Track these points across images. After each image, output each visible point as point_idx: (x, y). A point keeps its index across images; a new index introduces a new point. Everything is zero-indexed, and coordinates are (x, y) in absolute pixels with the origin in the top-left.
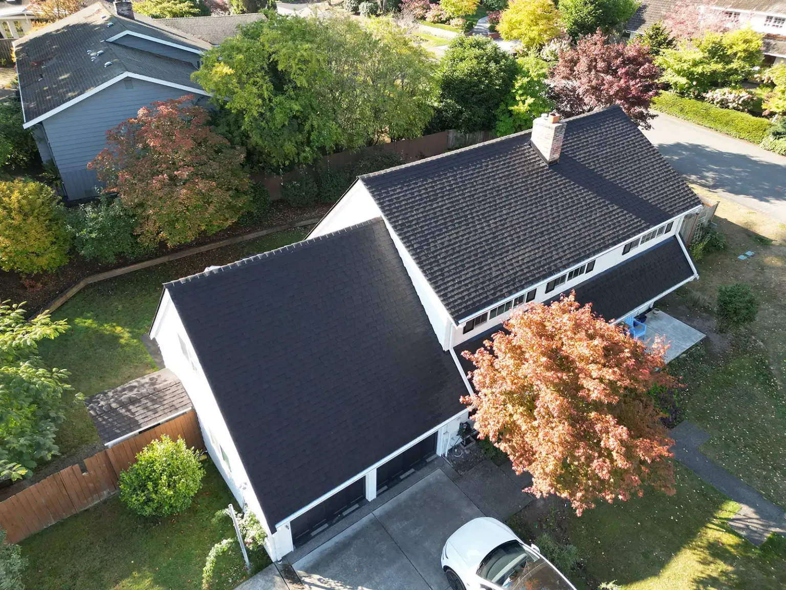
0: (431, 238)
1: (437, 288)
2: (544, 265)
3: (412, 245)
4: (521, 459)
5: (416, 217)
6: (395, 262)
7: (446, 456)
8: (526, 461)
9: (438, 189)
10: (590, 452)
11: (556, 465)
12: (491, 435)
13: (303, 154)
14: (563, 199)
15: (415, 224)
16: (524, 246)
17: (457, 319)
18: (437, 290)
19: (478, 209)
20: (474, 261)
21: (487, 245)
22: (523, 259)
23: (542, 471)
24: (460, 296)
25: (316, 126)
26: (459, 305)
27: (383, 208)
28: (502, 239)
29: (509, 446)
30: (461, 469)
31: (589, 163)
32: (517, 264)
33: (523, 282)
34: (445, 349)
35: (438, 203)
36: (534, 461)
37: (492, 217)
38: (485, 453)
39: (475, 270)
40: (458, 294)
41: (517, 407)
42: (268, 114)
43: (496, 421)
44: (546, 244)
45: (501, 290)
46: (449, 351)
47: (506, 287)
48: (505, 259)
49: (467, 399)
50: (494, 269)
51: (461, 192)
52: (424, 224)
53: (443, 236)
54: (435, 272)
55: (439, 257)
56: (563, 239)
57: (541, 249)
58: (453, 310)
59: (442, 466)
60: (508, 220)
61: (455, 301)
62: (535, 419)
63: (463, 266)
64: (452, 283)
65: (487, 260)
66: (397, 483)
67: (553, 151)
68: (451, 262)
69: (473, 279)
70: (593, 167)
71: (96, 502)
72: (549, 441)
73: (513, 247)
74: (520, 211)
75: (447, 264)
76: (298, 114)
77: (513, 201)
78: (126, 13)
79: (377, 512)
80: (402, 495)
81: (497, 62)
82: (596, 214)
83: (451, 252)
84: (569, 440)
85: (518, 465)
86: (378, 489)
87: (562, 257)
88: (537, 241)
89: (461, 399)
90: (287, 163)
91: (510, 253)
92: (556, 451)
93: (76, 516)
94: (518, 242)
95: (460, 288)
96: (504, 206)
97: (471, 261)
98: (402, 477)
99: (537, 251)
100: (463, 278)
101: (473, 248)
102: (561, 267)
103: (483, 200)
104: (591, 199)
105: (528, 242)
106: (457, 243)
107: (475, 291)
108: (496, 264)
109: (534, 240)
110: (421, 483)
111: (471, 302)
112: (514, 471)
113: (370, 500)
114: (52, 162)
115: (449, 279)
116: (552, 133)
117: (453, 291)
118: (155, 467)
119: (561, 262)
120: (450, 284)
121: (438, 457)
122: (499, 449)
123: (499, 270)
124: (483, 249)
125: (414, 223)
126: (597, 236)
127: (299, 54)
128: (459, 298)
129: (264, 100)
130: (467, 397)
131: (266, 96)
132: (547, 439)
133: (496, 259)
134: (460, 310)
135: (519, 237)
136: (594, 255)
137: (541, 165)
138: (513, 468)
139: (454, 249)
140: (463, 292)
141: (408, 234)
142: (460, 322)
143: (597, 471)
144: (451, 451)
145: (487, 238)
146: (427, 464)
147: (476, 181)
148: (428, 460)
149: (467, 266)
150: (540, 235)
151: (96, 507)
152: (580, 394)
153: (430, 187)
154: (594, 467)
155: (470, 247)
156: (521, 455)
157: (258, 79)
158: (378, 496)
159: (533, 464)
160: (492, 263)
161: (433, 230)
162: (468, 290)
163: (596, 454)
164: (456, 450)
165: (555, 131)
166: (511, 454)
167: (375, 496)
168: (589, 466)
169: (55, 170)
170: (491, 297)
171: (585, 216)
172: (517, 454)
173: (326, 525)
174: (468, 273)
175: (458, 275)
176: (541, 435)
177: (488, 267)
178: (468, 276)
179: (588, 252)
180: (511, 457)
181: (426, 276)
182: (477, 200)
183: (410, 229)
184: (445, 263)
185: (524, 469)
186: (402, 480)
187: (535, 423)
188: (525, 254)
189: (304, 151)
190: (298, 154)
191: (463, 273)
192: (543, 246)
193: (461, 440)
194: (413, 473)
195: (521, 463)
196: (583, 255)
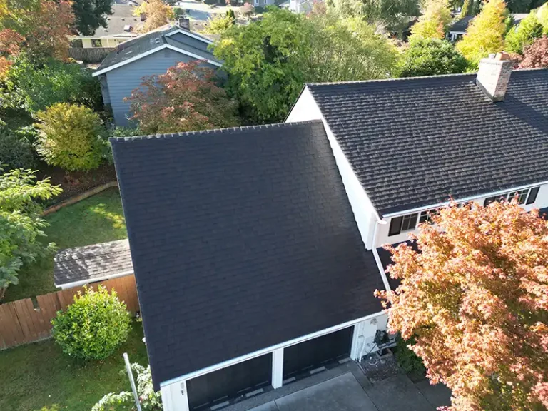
0: (366, 140)
1: (364, 182)
2: (482, 181)
3: (346, 143)
4: (438, 367)
5: (353, 121)
6: (328, 160)
7: (360, 361)
8: (444, 370)
9: (380, 104)
10: (532, 371)
11: (482, 382)
12: (403, 331)
13: (281, 110)
14: (507, 129)
15: (352, 127)
16: (462, 162)
17: (381, 213)
18: (364, 183)
19: (417, 124)
20: (407, 165)
21: (423, 155)
22: (459, 173)
23: (463, 385)
24: (388, 192)
25: (294, 89)
26: (385, 200)
27: (323, 110)
28: (439, 152)
29: (425, 350)
30: (373, 378)
31: (536, 106)
32: (453, 176)
33: (458, 193)
34: (368, 247)
35: (378, 114)
36: (454, 372)
37: (430, 133)
38: (401, 366)
39: (407, 174)
40: (386, 191)
41: (438, 308)
42: (258, 76)
43: (412, 318)
44: (486, 164)
45: (433, 196)
46: (371, 251)
47: (439, 194)
48: (440, 170)
49: (382, 294)
50: (427, 176)
51: (401, 110)
52: (361, 128)
53: (379, 140)
54: (366, 168)
55: (371, 157)
56: (504, 163)
57: (480, 167)
58: (378, 204)
59: (354, 371)
60: (447, 138)
61: (383, 196)
62: (459, 322)
63: (396, 168)
64: (381, 180)
65: (421, 167)
66: (305, 377)
67: (499, 87)
68: (383, 163)
69: (404, 181)
70: (539, 110)
71: (46, 338)
72: (475, 347)
73: (450, 160)
74: (460, 133)
75: (379, 164)
76: (281, 78)
77: (453, 123)
78: (185, 26)
79: (280, 401)
80: (309, 389)
81: (449, 57)
82: (541, 147)
83: (384, 154)
84: (502, 351)
85: (433, 375)
86: (284, 378)
87: (503, 177)
88: (476, 160)
89: (376, 293)
90: (269, 116)
91: (446, 165)
92: (484, 360)
93: (25, 346)
94: (455, 158)
95: (389, 186)
96: (445, 127)
97: (404, 166)
98: (312, 372)
99: (475, 168)
100: (394, 178)
101: (407, 155)
102: (501, 186)
103: (423, 119)
104: (536, 134)
105: (466, 159)
106: (392, 148)
107: (405, 192)
108: (430, 172)
109: (473, 158)
110: (329, 383)
111: (400, 200)
112: (428, 380)
113: (275, 388)
114: (109, 105)
115: (379, 177)
116: (499, 68)
117: (381, 187)
118: (84, 311)
119: (501, 182)
120: (378, 181)
121: (352, 360)
122: (412, 351)
123: (433, 177)
124: (418, 157)
125: (351, 125)
126: (542, 166)
127: (286, 30)
128: (388, 195)
129: (256, 65)
130: (382, 291)
131: (258, 63)
132: (473, 344)
133: (431, 168)
134: (386, 205)
135: (457, 153)
136: (538, 182)
137: (486, 100)
138: (427, 376)
139: (388, 152)
140: (391, 190)
141: (344, 133)
142: (384, 216)
143: (541, 398)
144: (365, 357)
145: (423, 149)
146: (339, 365)
147: (418, 104)
148: (341, 362)
149: (399, 169)
150: (480, 155)
151: (43, 342)
152: (520, 299)
153: (372, 101)
154: (537, 391)
155: (405, 153)
156: (438, 363)
157: (254, 50)
158: (283, 385)
159: (453, 376)
160: (426, 170)
161: (369, 134)
162: (398, 189)
163: (540, 376)
164: (371, 358)
165: (503, 67)
166: (426, 359)
167: (280, 385)
168: (528, 390)
169: (111, 110)
170: (421, 200)
171: (529, 147)
172: (433, 361)
173: (227, 403)
174: (399, 175)
175: (389, 175)
176: (465, 341)
177: (421, 173)
178: (399, 177)
179: (531, 178)
180: (426, 363)
181: (355, 170)
182: (417, 118)
183: (345, 130)
184: (376, 162)
185: (441, 380)
186: (311, 375)
187: (459, 326)
188: (462, 169)
189: (282, 108)
190: (278, 110)
191: (394, 174)
192: (483, 165)
193: (377, 349)
194: (323, 371)
195: (437, 372)
196: (525, 179)
